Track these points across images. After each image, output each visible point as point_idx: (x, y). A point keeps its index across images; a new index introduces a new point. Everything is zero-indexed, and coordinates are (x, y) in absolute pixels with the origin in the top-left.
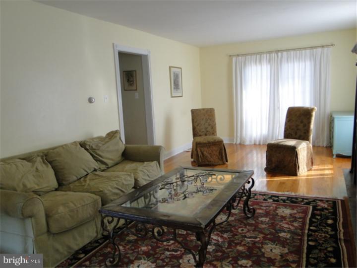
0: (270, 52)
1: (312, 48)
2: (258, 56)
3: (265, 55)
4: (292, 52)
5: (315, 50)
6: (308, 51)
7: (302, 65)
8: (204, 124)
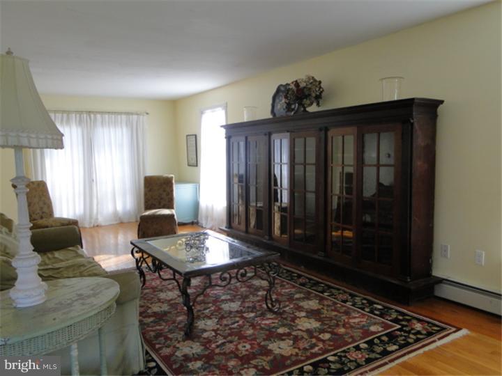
0: (81, 112)
1: (128, 114)
2: (65, 115)
3: (74, 115)
4: (107, 116)
5: (131, 116)
6: (124, 117)
7: (119, 130)
8: (38, 203)
